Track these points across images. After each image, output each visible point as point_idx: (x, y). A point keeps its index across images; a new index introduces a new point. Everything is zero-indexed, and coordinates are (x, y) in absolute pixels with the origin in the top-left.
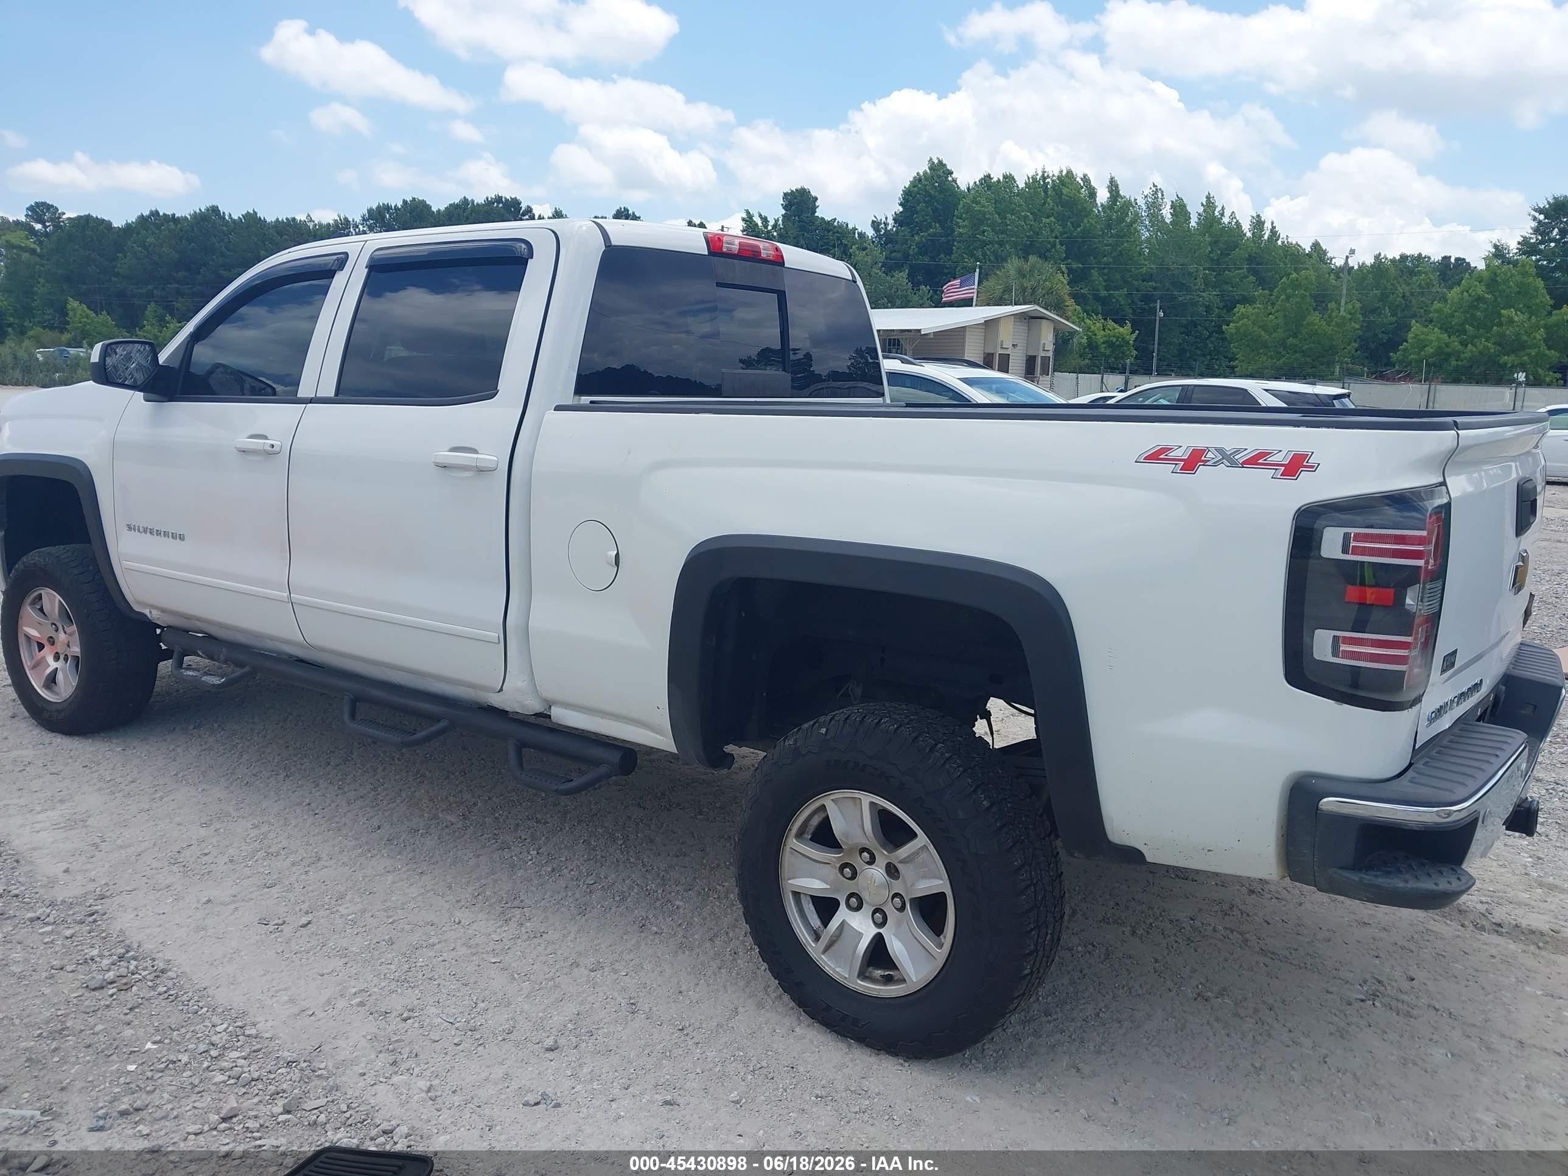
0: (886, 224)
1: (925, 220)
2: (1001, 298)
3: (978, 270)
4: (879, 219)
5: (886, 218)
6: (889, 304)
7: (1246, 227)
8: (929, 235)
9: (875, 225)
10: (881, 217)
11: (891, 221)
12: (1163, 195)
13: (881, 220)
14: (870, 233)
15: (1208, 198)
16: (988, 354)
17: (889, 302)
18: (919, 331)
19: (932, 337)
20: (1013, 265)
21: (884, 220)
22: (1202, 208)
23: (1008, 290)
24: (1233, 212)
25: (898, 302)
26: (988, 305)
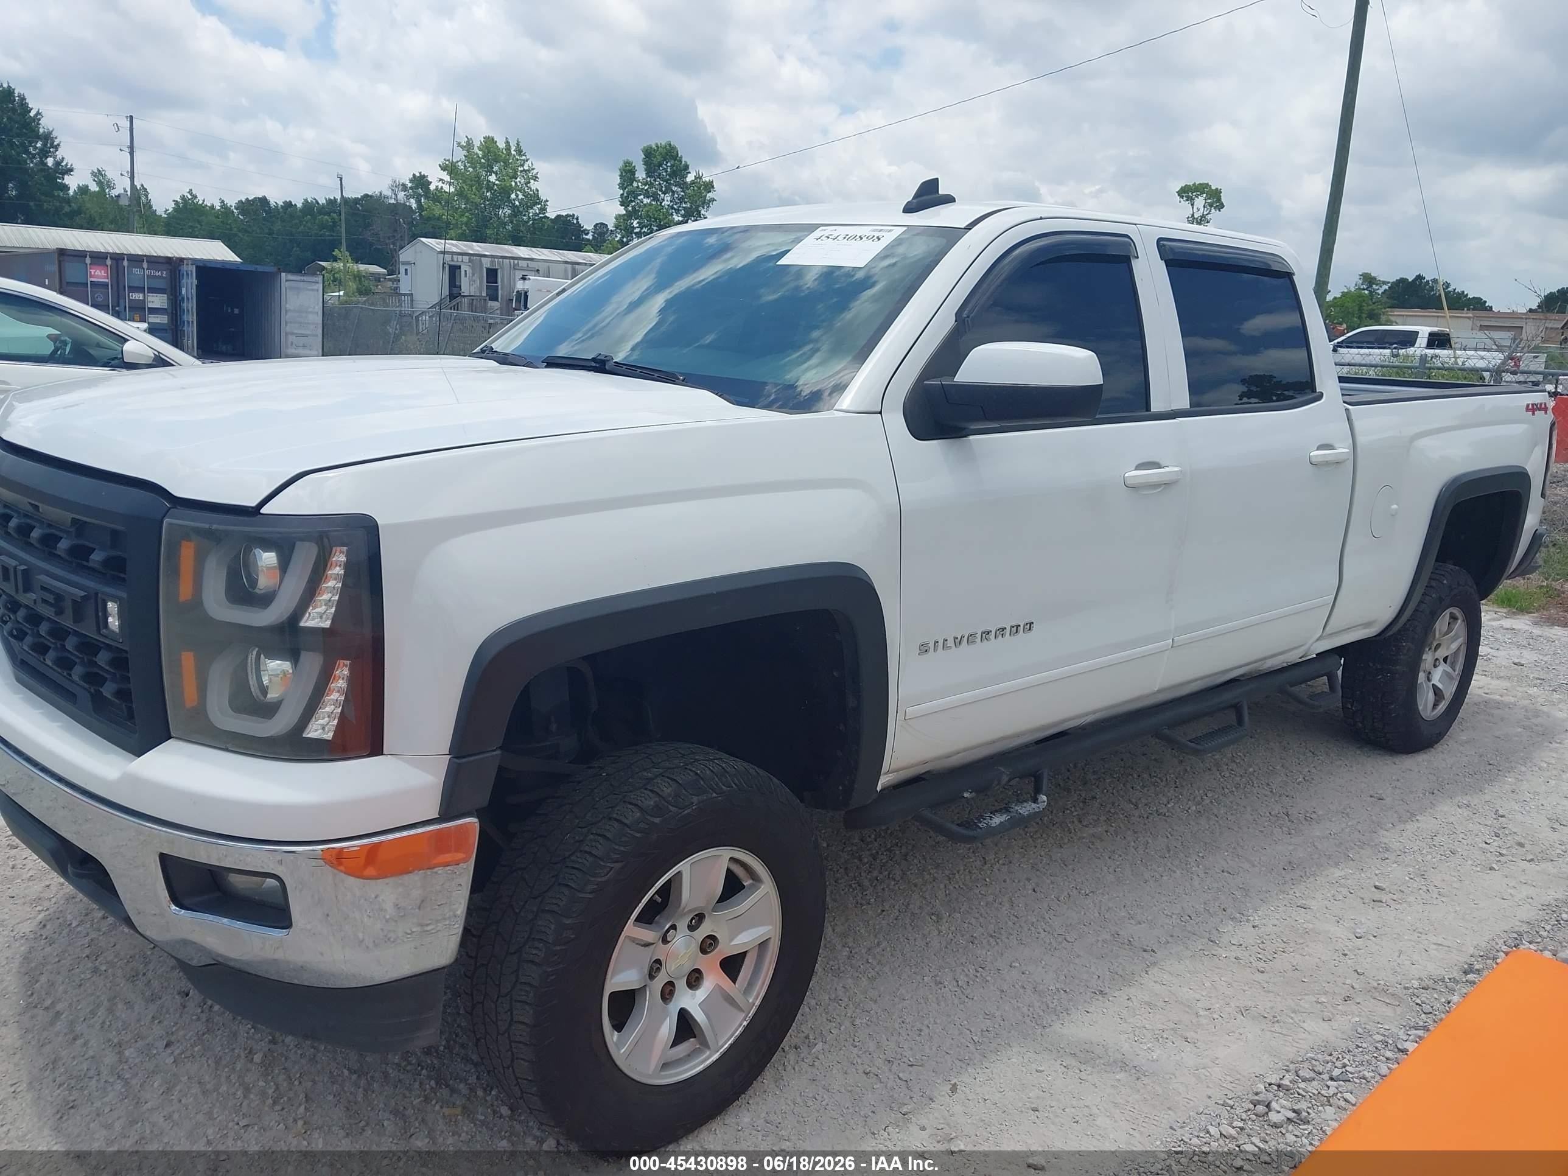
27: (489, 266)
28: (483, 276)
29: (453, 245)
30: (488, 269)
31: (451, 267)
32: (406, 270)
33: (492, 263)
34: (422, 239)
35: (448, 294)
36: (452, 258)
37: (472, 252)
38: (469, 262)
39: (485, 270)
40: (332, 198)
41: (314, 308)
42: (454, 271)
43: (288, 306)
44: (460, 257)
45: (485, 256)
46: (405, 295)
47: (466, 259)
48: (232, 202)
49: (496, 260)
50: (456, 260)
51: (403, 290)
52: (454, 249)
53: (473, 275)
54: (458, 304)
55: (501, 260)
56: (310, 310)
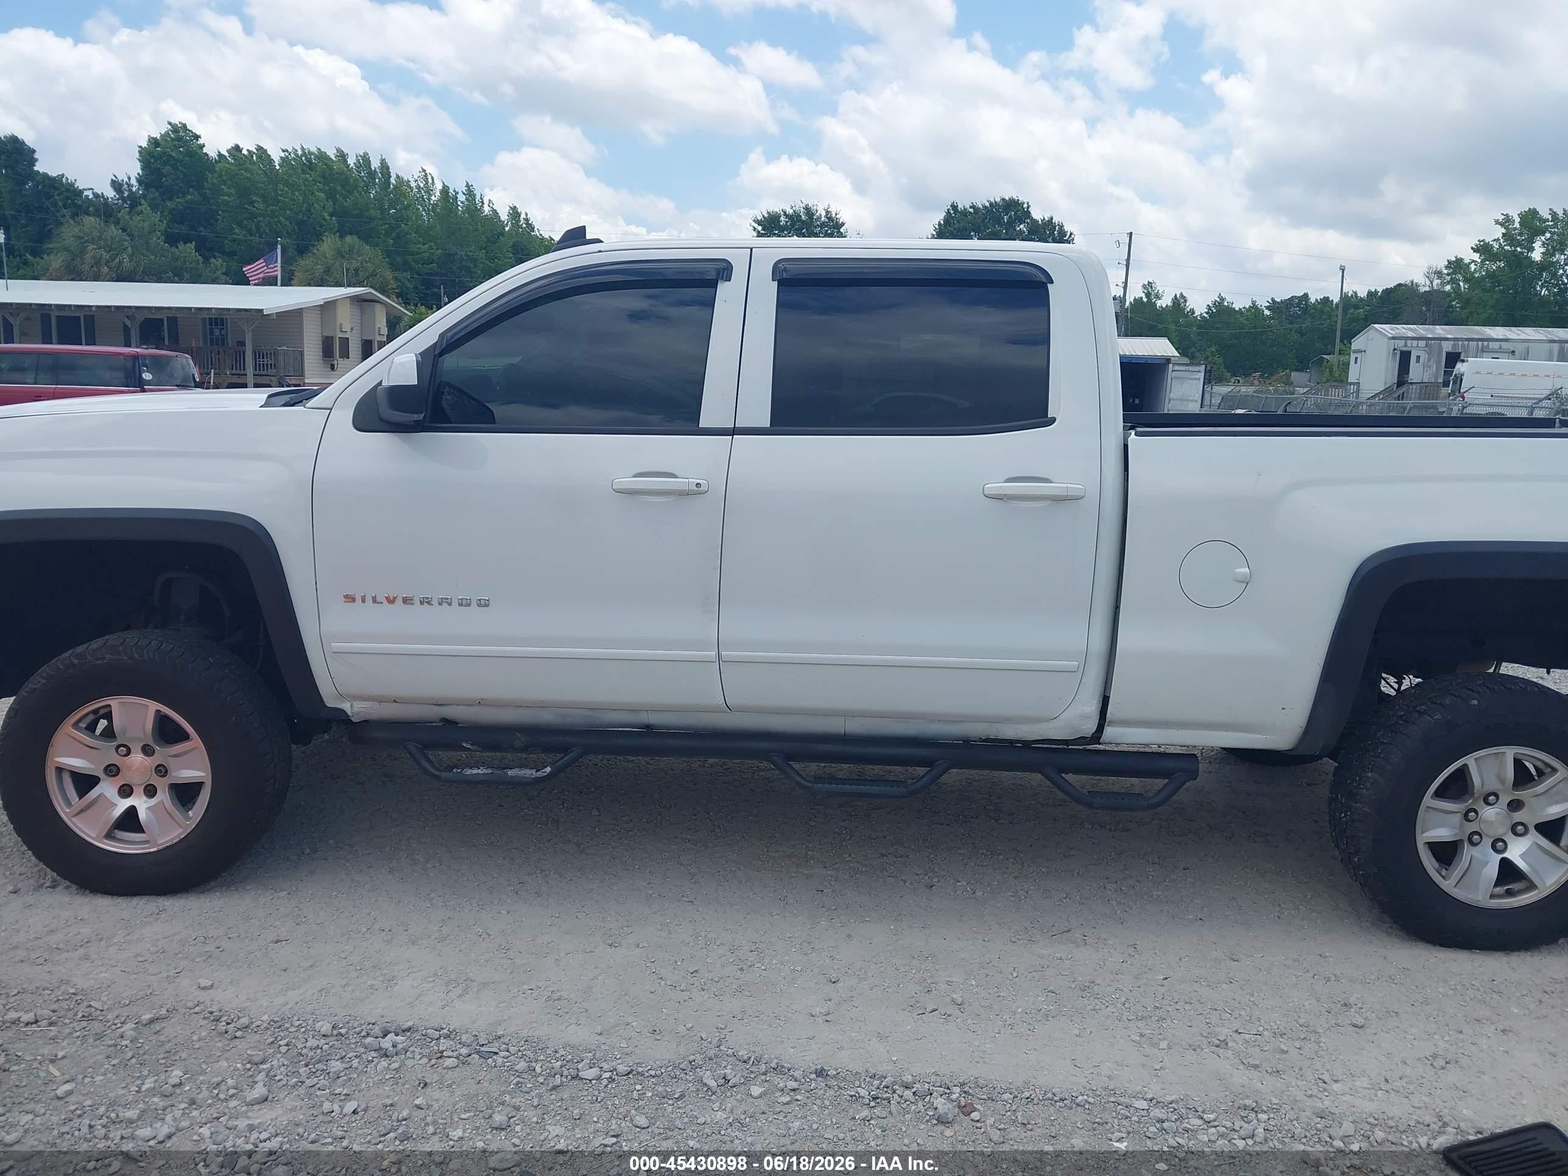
0: (129, 185)
1: (177, 185)
2: (322, 279)
3: (279, 246)
4: (120, 179)
5: (129, 178)
6: (176, 278)
7: (504, 216)
8: (186, 202)
9: (116, 185)
10: (122, 177)
11: (134, 182)
12: (433, 180)
13: (123, 181)
14: (110, 193)
15: (468, 186)
16: (327, 337)
17: (175, 276)
18: (261, 311)
19: (275, 318)
20: (328, 245)
21: (126, 179)
22: (464, 197)
23: (328, 271)
24: (490, 200)
25: (187, 276)
26: (309, 285)
27: (1450, 350)
28: (1440, 361)
29: (1411, 330)
30: (1448, 354)
31: (1402, 352)
32: (1356, 358)
33: (1454, 346)
34: (1375, 325)
35: (1396, 382)
36: (1405, 343)
37: (1430, 336)
38: (1426, 346)
39: (1444, 354)
40: (1373, 290)
41: (1195, 396)
42: (1405, 359)
43: (1171, 395)
44: (1415, 343)
45: (1447, 339)
46: (1351, 384)
47: (1422, 343)
48: (1263, 303)
49: (1460, 343)
50: (1409, 345)
51: (1352, 378)
52: (1410, 334)
53: (1429, 360)
54: (1403, 393)
55: (1466, 343)
56: (1190, 398)
